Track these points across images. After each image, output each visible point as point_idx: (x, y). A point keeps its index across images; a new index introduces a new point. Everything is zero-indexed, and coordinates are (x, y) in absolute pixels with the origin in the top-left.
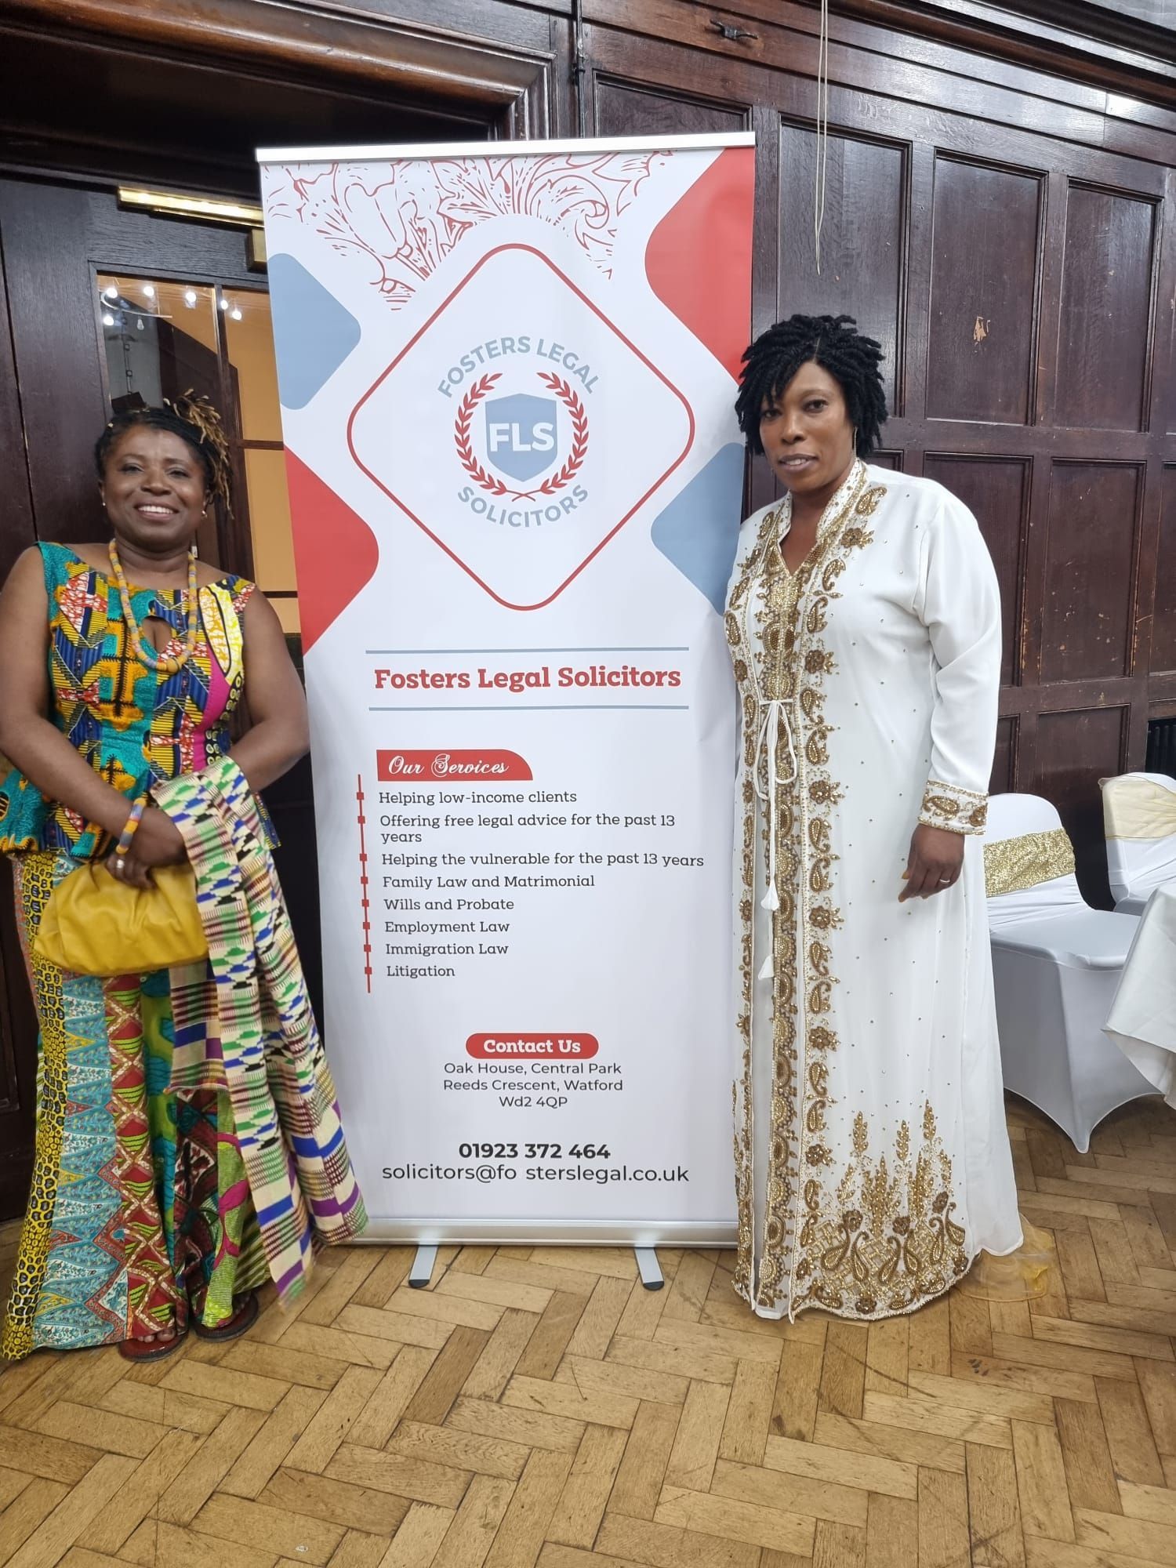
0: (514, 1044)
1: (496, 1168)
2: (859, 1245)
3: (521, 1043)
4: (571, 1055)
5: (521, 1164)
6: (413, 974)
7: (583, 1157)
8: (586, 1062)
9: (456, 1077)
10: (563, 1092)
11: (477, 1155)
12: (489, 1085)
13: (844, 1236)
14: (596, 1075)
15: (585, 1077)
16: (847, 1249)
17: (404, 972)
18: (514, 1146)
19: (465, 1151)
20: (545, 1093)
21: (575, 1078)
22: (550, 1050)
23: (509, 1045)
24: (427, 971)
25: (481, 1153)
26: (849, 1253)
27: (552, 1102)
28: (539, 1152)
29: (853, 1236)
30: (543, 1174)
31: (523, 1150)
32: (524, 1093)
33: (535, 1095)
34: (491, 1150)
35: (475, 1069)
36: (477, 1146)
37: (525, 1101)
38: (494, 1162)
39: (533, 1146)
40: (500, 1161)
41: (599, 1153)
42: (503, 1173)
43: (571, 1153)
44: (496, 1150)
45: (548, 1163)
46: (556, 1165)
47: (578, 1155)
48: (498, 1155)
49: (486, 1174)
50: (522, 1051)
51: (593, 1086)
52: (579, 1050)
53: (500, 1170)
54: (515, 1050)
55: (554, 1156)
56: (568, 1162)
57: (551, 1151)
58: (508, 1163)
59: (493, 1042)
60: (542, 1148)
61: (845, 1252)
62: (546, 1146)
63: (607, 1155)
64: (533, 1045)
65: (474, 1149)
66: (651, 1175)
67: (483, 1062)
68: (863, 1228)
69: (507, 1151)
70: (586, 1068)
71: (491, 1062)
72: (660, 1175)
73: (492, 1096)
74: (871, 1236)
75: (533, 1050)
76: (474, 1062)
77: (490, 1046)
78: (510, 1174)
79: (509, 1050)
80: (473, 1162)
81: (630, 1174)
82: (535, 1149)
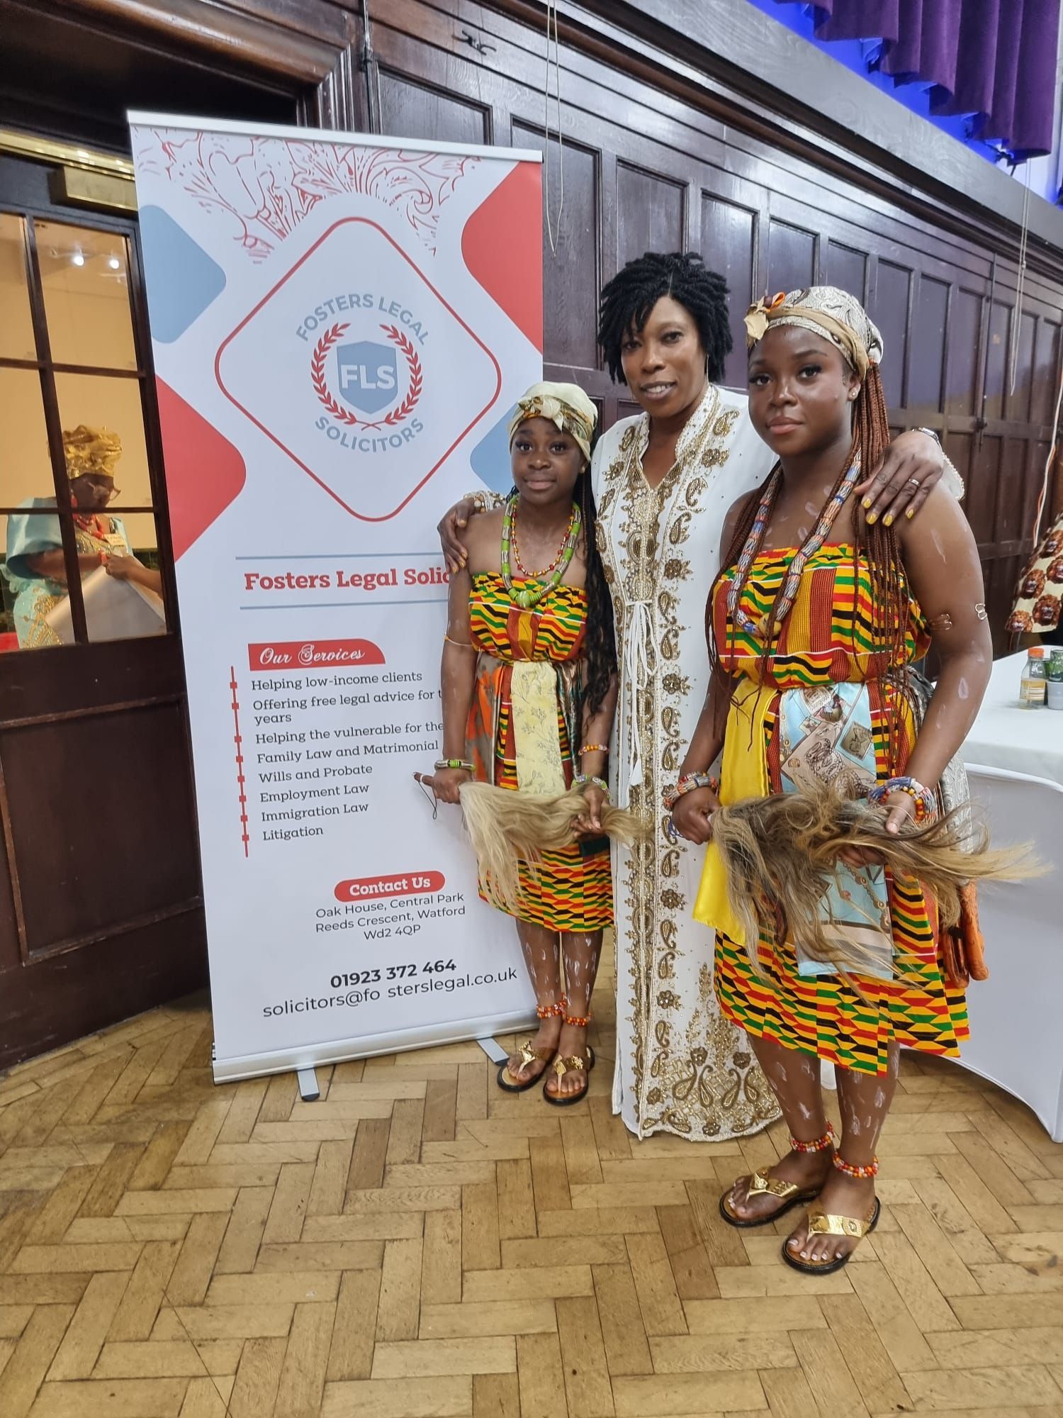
0: (375, 886)
1: (363, 992)
2: (704, 1077)
3: (381, 884)
4: (423, 890)
5: (384, 985)
6: (287, 836)
7: (434, 971)
8: (435, 894)
9: (327, 921)
10: (417, 921)
11: (346, 984)
12: (355, 924)
13: (692, 1069)
14: (443, 904)
15: (435, 906)
16: (694, 1080)
17: (279, 835)
18: (378, 971)
19: (336, 982)
20: (402, 924)
21: (426, 908)
22: (405, 888)
23: (371, 887)
24: (298, 833)
25: (350, 981)
26: (696, 1085)
27: (408, 930)
28: (398, 973)
29: (700, 1070)
30: (402, 991)
31: (384, 974)
32: (385, 926)
33: (393, 926)
34: (358, 978)
35: (343, 911)
36: (346, 976)
37: (385, 933)
38: (361, 987)
39: (393, 969)
40: (366, 985)
41: (447, 967)
42: (368, 995)
43: (425, 970)
44: (362, 977)
45: (406, 981)
46: (412, 981)
47: (430, 970)
48: (364, 981)
49: (354, 999)
50: (382, 891)
51: (441, 913)
52: (429, 885)
53: (366, 993)
54: (377, 891)
55: (411, 974)
56: (422, 977)
57: (408, 971)
58: (372, 986)
59: (357, 887)
60: (401, 970)
61: (692, 1084)
62: (404, 968)
63: (453, 967)
64: (391, 884)
65: (343, 979)
66: (489, 979)
67: (349, 904)
68: (708, 1062)
69: (372, 976)
70: (435, 899)
71: (356, 903)
72: (496, 977)
73: (358, 931)
74: (715, 1069)
75: (392, 889)
76: (341, 905)
77: (355, 890)
78: (375, 995)
79: (371, 892)
80: (344, 990)
81: (472, 981)
82: (395, 971)
